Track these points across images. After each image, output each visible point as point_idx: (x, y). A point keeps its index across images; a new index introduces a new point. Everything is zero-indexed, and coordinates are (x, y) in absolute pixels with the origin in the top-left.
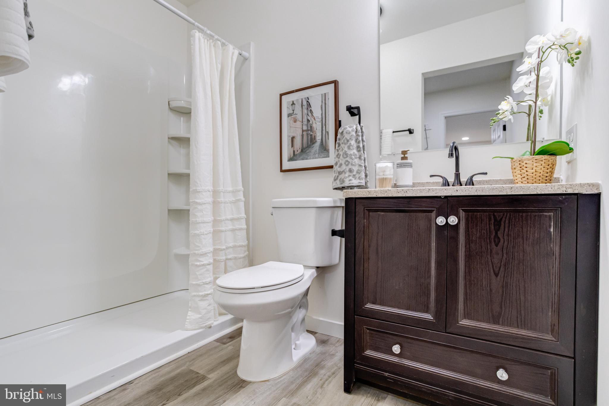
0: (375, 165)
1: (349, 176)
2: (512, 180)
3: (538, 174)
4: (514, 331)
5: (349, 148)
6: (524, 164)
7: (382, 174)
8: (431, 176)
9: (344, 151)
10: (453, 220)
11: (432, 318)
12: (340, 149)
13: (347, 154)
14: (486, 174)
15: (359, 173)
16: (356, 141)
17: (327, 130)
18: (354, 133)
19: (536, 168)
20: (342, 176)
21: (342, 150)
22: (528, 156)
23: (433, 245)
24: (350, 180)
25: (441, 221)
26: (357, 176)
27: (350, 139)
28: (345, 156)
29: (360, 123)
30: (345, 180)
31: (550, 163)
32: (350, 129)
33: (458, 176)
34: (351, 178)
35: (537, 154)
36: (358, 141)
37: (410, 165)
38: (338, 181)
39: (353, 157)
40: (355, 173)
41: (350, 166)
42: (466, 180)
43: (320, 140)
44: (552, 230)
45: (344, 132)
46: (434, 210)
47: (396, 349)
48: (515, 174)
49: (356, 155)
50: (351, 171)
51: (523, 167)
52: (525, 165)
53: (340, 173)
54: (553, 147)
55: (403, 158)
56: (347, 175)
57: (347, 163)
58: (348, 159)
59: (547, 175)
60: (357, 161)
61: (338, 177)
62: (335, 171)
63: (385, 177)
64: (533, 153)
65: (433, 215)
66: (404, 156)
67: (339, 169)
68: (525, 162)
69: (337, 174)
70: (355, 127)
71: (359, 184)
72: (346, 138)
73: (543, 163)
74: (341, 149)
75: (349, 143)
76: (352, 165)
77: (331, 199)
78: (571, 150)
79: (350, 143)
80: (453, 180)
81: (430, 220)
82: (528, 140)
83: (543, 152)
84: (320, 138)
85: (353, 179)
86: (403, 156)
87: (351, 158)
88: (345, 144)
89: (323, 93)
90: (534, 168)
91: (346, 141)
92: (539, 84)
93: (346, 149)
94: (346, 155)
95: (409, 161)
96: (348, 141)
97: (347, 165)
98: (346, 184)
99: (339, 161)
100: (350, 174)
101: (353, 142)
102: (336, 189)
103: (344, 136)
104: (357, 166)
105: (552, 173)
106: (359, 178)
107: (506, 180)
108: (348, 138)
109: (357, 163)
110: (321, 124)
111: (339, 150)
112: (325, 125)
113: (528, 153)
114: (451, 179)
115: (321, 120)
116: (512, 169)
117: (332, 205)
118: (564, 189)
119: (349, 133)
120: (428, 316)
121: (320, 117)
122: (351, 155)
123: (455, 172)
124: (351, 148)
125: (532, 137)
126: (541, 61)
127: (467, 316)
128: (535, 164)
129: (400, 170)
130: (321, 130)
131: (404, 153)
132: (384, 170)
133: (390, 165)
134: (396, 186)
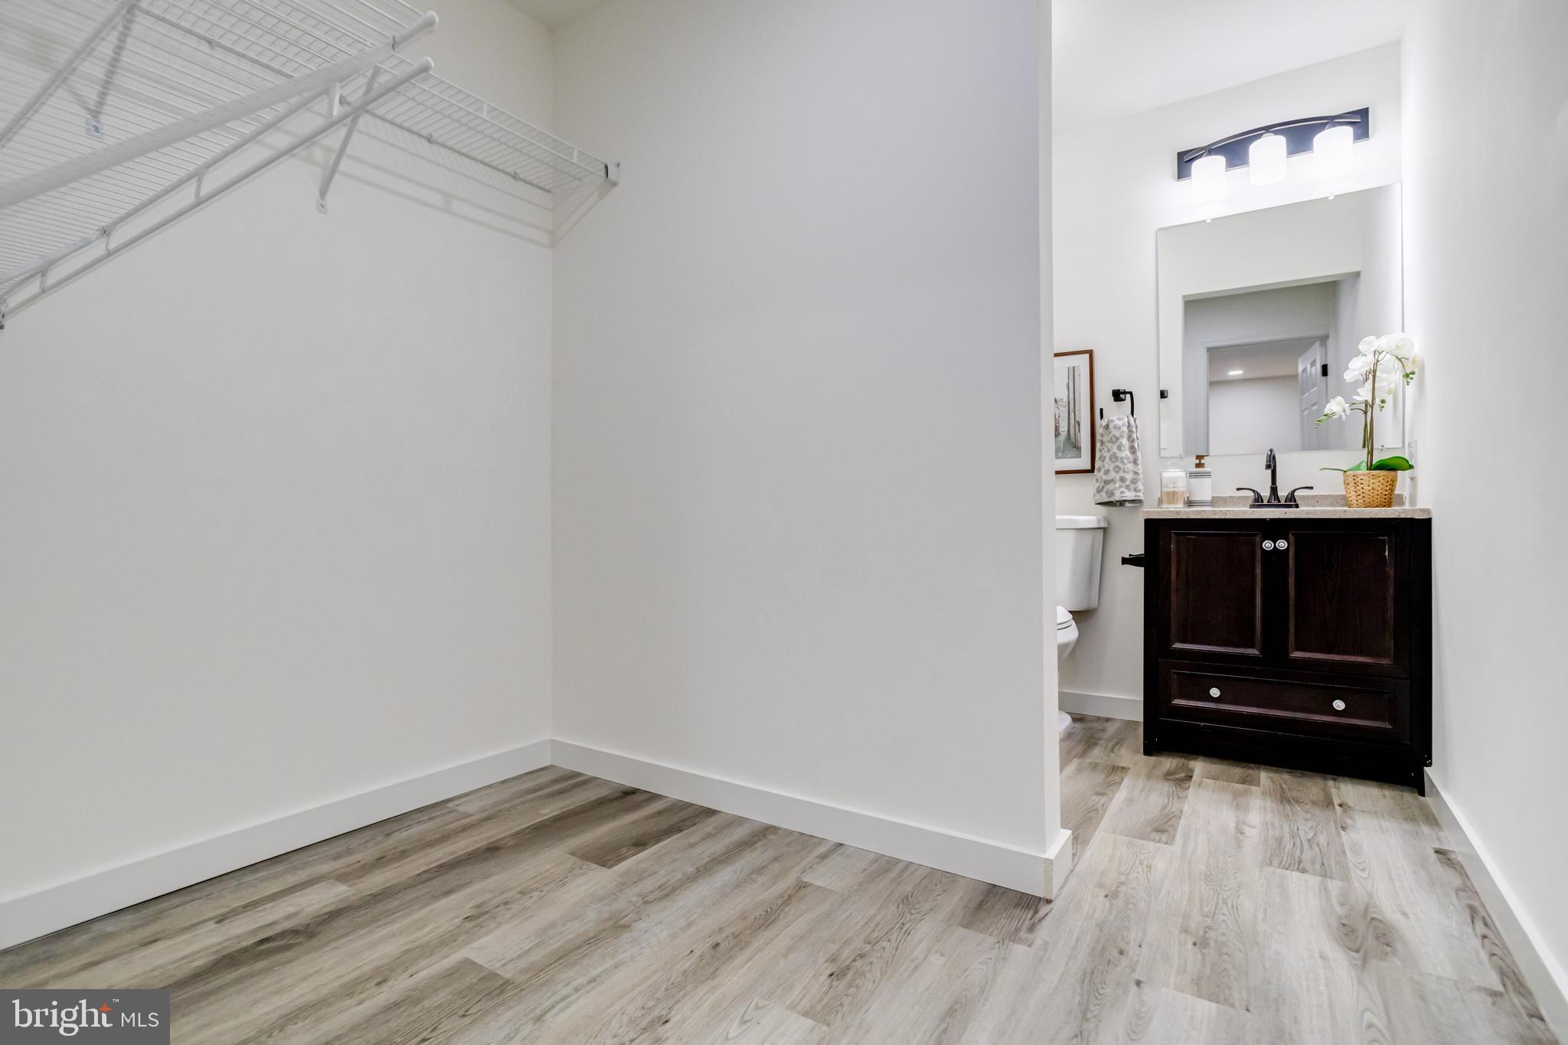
0: (1161, 475)
1: (1121, 487)
2: (1344, 495)
3: (1376, 492)
4: (1352, 658)
5: (1119, 448)
6: (1358, 479)
7: (1172, 486)
8: (1238, 489)
9: (1111, 453)
10: (1282, 544)
11: (1258, 653)
12: (1103, 449)
13: (1116, 458)
14: (1312, 488)
15: (1135, 483)
16: (1128, 440)
17: (1077, 419)
18: (1125, 429)
19: (1374, 486)
20: (1110, 487)
21: (1109, 451)
22: (1364, 470)
23: (1258, 571)
24: (1122, 492)
25: (1268, 545)
26: (1132, 487)
27: (1121, 436)
28: (1114, 460)
29: (1132, 414)
30: (1115, 491)
31: (1389, 479)
32: (1120, 423)
33: (1274, 490)
34: (1123, 489)
35: (1374, 469)
36: (1131, 439)
37: (1208, 475)
38: (1103, 494)
39: (1125, 461)
40: (1128, 483)
41: (1121, 474)
42: (1286, 494)
43: (1066, 433)
44: (1387, 554)
45: (1110, 426)
46: (1258, 534)
47: (1215, 692)
48: (1349, 491)
49: (1129, 458)
50: (1122, 480)
51: (1358, 484)
52: (1361, 482)
53: (1107, 482)
54: (1391, 463)
55: (1199, 465)
56: (1117, 485)
57: (1117, 469)
58: (1118, 464)
59: (1387, 493)
60: (1130, 466)
61: (1103, 487)
62: (1097, 480)
63: (1176, 490)
64: (1370, 467)
65: (1258, 539)
66: (1200, 461)
67: (1105, 477)
68: (1360, 478)
69: (1103, 484)
70: (1126, 420)
71: (1136, 498)
72: (1114, 436)
73: (1380, 479)
74: (1106, 449)
75: (1119, 442)
76: (1124, 471)
77: (1094, 518)
78: (1411, 467)
79: (1121, 443)
80: (1268, 494)
81: (1253, 544)
82: (1364, 446)
83: (1381, 467)
84: (1066, 429)
85: (1126, 491)
86: (1198, 461)
87: (1123, 463)
88: (1113, 443)
89: (1071, 365)
90: (1371, 485)
91: (1114, 439)
92: (1376, 386)
93: (1115, 449)
94: (1114, 458)
95: (1206, 469)
96: (1117, 439)
97: (1117, 472)
98: (1117, 497)
99: (1104, 466)
100: (1122, 484)
101: (1125, 441)
102: (1100, 504)
103: (1110, 432)
104: (1131, 473)
105: (1392, 490)
106: (1135, 490)
107: (1337, 495)
108: (1118, 435)
109: (1131, 469)
110: (1067, 410)
111: (1103, 451)
112: (1075, 412)
113: (1364, 464)
114: (1266, 493)
115: (1067, 403)
116: (1345, 483)
117: (1095, 526)
118: (1397, 514)
119: (1119, 428)
120: (1254, 652)
121: (1066, 399)
122: (1122, 458)
123: (1270, 485)
124: (1122, 448)
125: (1368, 441)
126: (1378, 361)
127: (1298, 648)
128: (1372, 481)
129: (1194, 480)
130: (1067, 418)
131: (1199, 457)
132: (1174, 481)
133: (1182, 474)
134: (1190, 503)
